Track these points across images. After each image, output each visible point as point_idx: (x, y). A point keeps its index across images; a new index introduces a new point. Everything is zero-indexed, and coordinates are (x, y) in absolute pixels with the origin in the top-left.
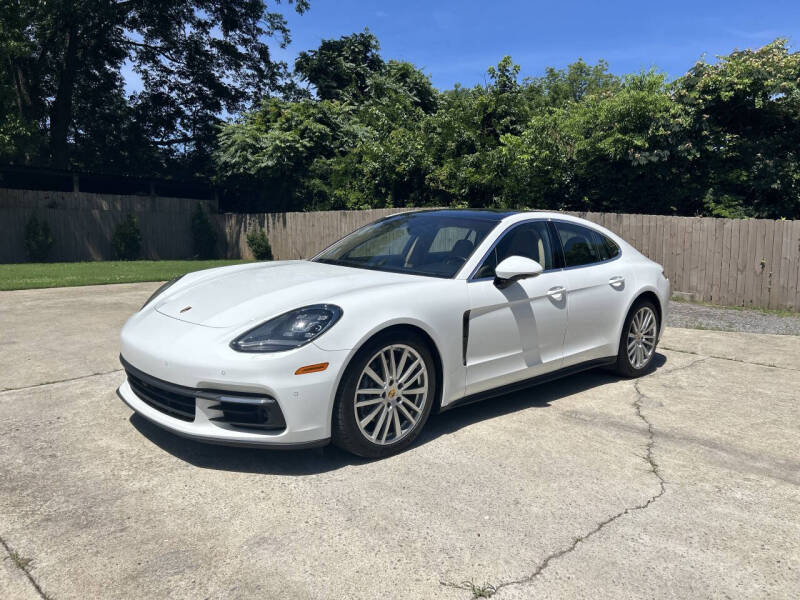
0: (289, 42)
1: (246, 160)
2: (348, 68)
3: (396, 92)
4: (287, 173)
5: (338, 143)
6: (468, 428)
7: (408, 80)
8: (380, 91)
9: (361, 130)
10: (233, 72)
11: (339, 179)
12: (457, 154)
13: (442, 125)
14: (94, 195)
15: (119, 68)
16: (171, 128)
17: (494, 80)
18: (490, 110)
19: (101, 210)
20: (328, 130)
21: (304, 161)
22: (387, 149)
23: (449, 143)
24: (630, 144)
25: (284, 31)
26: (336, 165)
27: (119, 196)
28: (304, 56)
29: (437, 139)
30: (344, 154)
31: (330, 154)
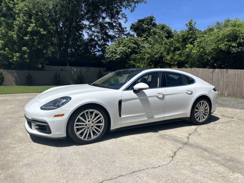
0: (127, 21)
1: (113, 56)
2: (146, 27)
3: (160, 33)
4: (124, 59)
5: (139, 50)
6: (123, 137)
7: (164, 29)
8: (155, 33)
9: (146, 45)
10: (112, 30)
11: (138, 61)
12: (174, 51)
13: (170, 43)
14: (72, 67)
15: (83, 32)
16: (95, 48)
17: (187, 27)
18: (185, 37)
19: (74, 71)
20: (136, 46)
21: (129, 56)
22: (152, 51)
23: (171, 48)
24: (230, 46)
25: (126, 18)
26: (138, 56)
27: (79, 67)
28: (133, 24)
29: (168, 47)
30: (140, 53)
31: (136, 53)
